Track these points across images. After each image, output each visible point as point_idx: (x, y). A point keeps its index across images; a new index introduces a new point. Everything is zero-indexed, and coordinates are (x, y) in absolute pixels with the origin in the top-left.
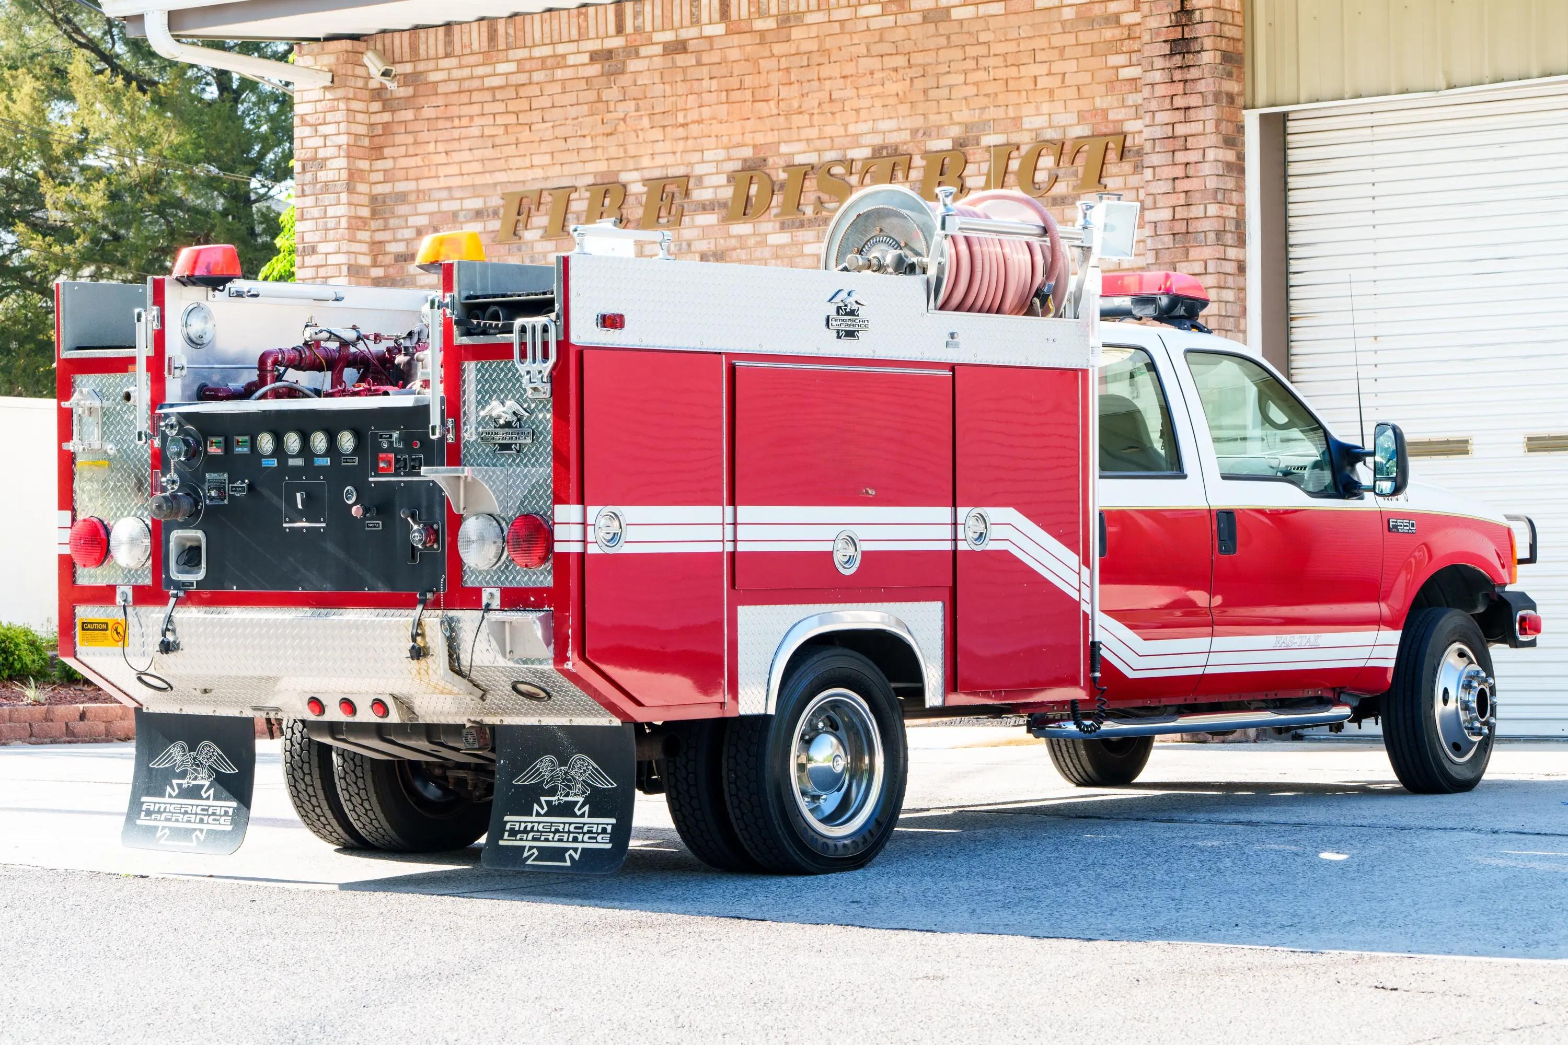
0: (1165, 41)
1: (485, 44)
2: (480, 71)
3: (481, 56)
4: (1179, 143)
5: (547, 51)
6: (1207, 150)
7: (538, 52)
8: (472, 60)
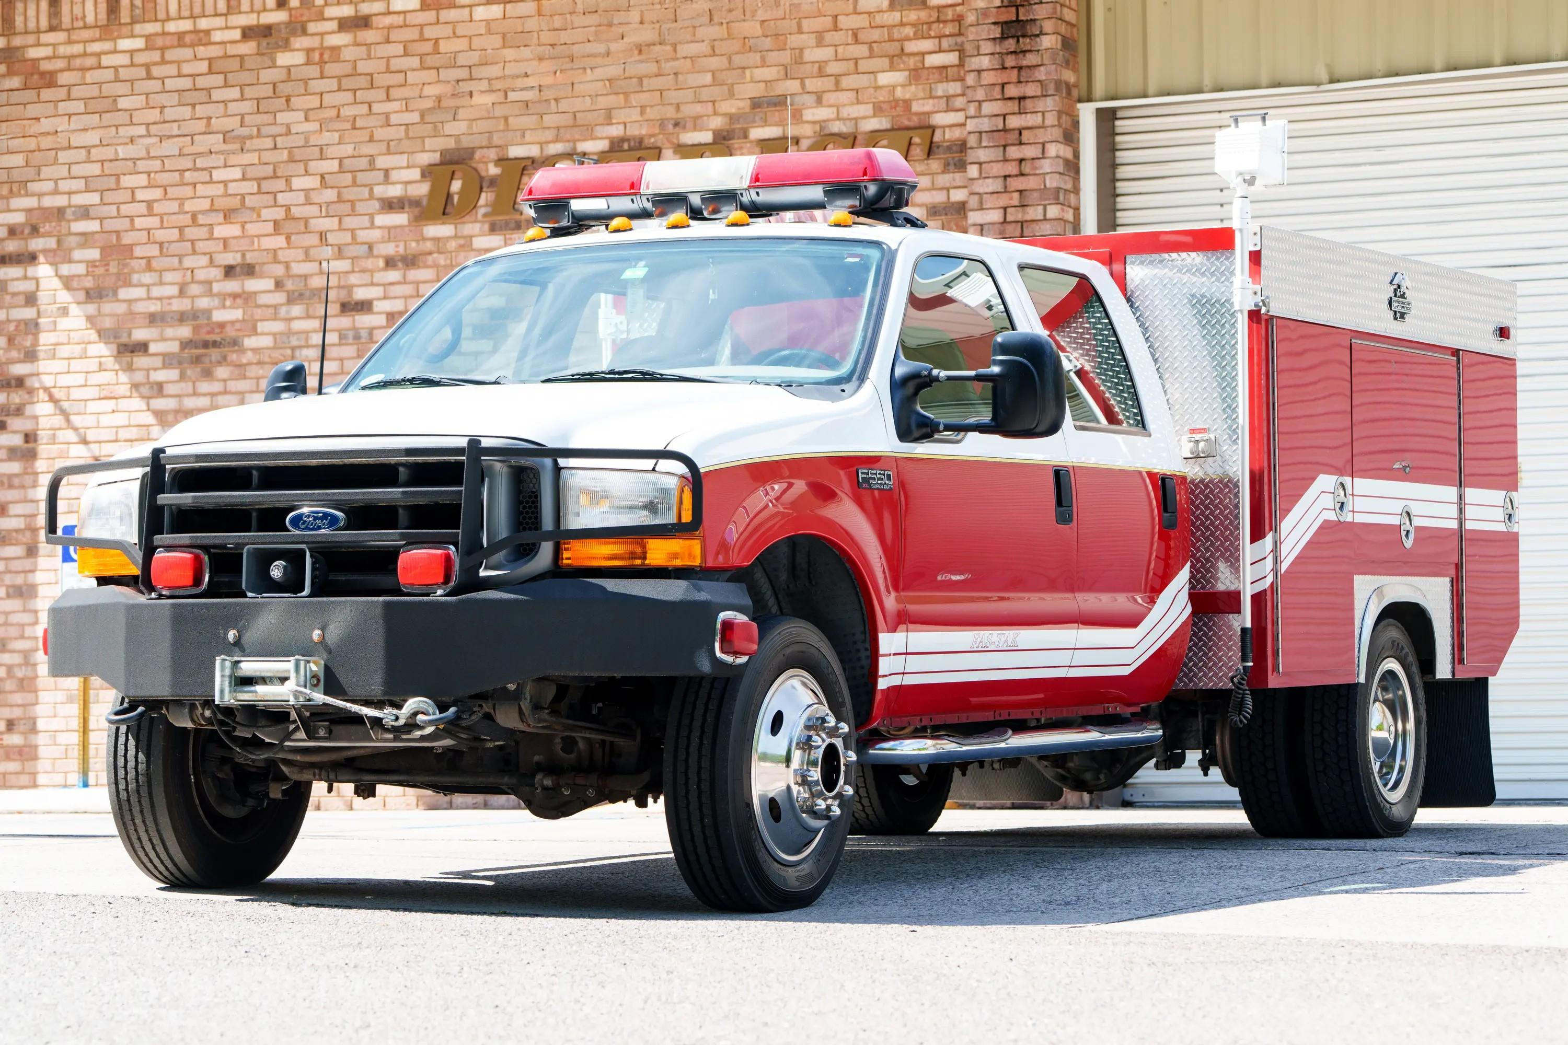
0: (995, 23)
1: (103, 16)
2: (96, 47)
3: (97, 31)
4: (1013, 137)
5: (185, 25)
6: (1048, 146)
7: (172, 27)
8: (86, 34)
